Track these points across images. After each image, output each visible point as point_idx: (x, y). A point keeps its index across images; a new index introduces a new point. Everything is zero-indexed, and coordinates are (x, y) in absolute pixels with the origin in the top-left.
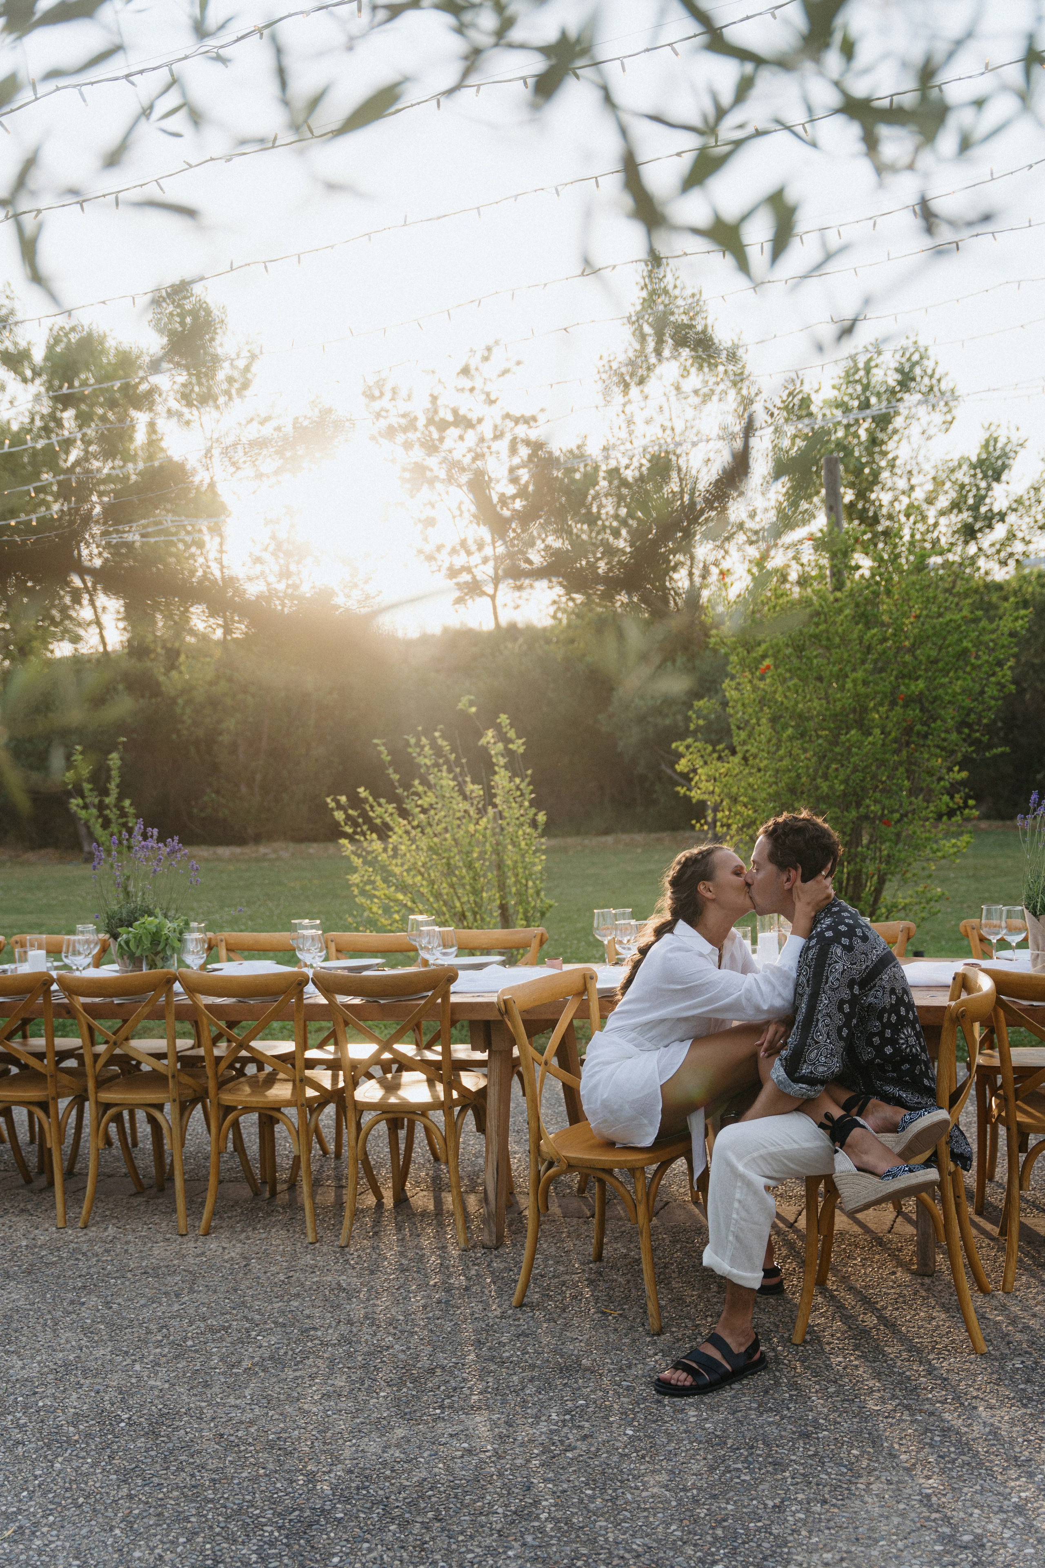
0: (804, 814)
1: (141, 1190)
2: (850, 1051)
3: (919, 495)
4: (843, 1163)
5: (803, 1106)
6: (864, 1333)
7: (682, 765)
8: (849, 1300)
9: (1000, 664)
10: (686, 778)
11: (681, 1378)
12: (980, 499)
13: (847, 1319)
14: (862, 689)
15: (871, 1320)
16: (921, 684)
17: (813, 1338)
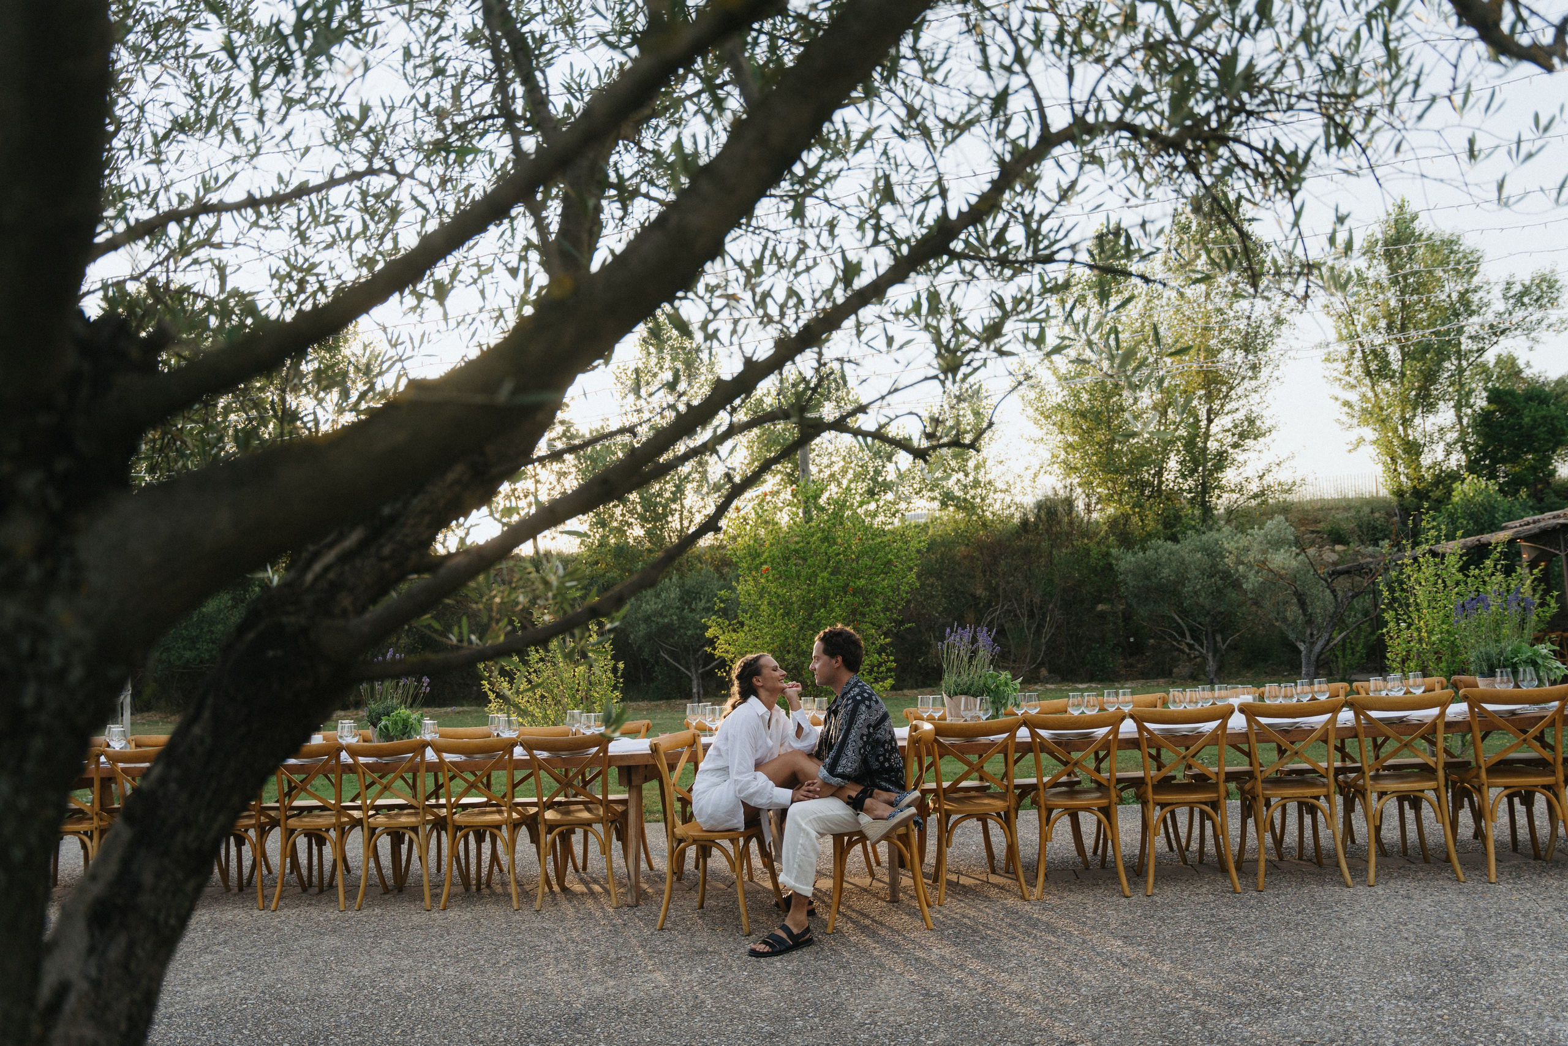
0: (839, 626)
1: (386, 890)
2: (865, 761)
3: (836, 468)
4: (865, 819)
5: (835, 792)
6: (867, 927)
7: (709, 634)
8: (854, 915)
9: (911, 569)
10: (711, 642)
11: (762, 948)
12: (877, 472)
13: (854, 922)
14: (827, 585)
15: (868, 922)
16: (863, 582)
17: (837, 931)
